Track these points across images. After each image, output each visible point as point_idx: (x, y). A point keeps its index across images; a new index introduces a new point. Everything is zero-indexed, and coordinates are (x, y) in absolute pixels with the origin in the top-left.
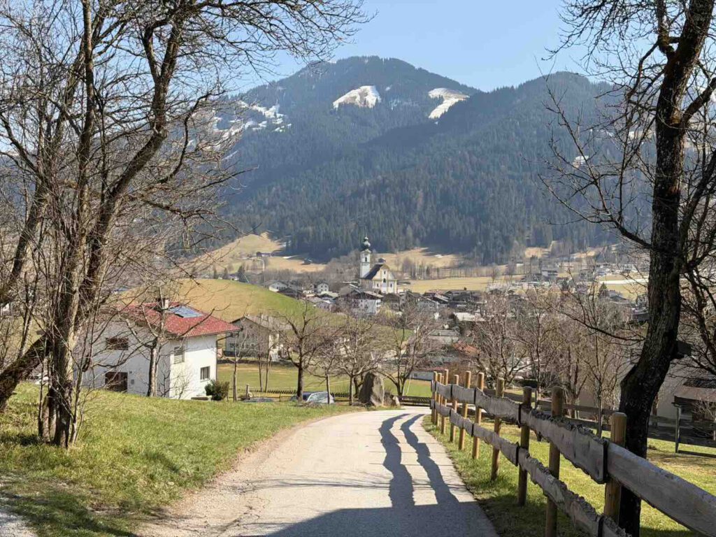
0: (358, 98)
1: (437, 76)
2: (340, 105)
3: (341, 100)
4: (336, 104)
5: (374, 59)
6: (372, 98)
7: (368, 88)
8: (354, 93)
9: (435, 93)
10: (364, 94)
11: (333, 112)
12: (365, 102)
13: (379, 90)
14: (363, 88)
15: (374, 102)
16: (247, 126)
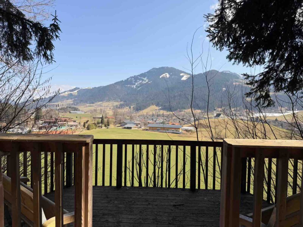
0: (165, 76)
1: (181, 71)
2: (162, 77)
3: (162, 76)
4: (161, 77)
5: (167, 67)
6: (168, 76)
7: (167, 74)
8: (164, 74)
9: (182, 74)
10: (166, 75)
11: (160, 79)
12: (167, 77)
13: (169, 74)
14: (166, 73)
15: (168, 77)
16: (140, 82)
